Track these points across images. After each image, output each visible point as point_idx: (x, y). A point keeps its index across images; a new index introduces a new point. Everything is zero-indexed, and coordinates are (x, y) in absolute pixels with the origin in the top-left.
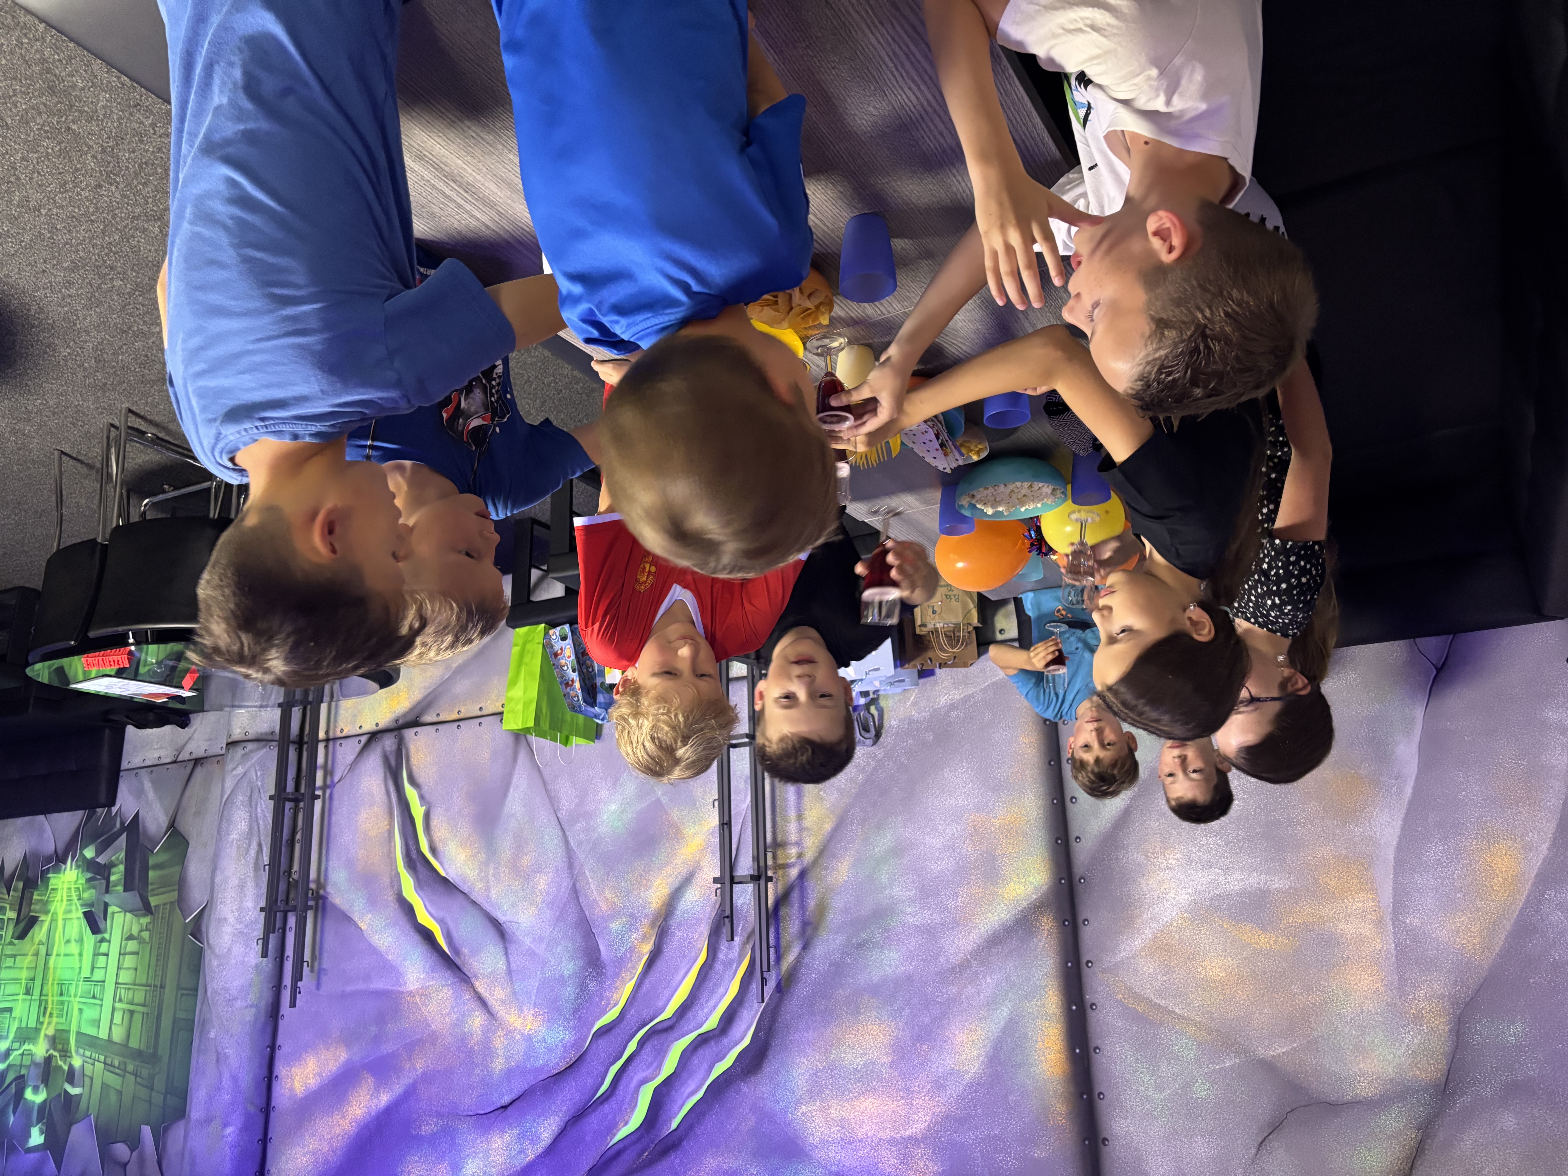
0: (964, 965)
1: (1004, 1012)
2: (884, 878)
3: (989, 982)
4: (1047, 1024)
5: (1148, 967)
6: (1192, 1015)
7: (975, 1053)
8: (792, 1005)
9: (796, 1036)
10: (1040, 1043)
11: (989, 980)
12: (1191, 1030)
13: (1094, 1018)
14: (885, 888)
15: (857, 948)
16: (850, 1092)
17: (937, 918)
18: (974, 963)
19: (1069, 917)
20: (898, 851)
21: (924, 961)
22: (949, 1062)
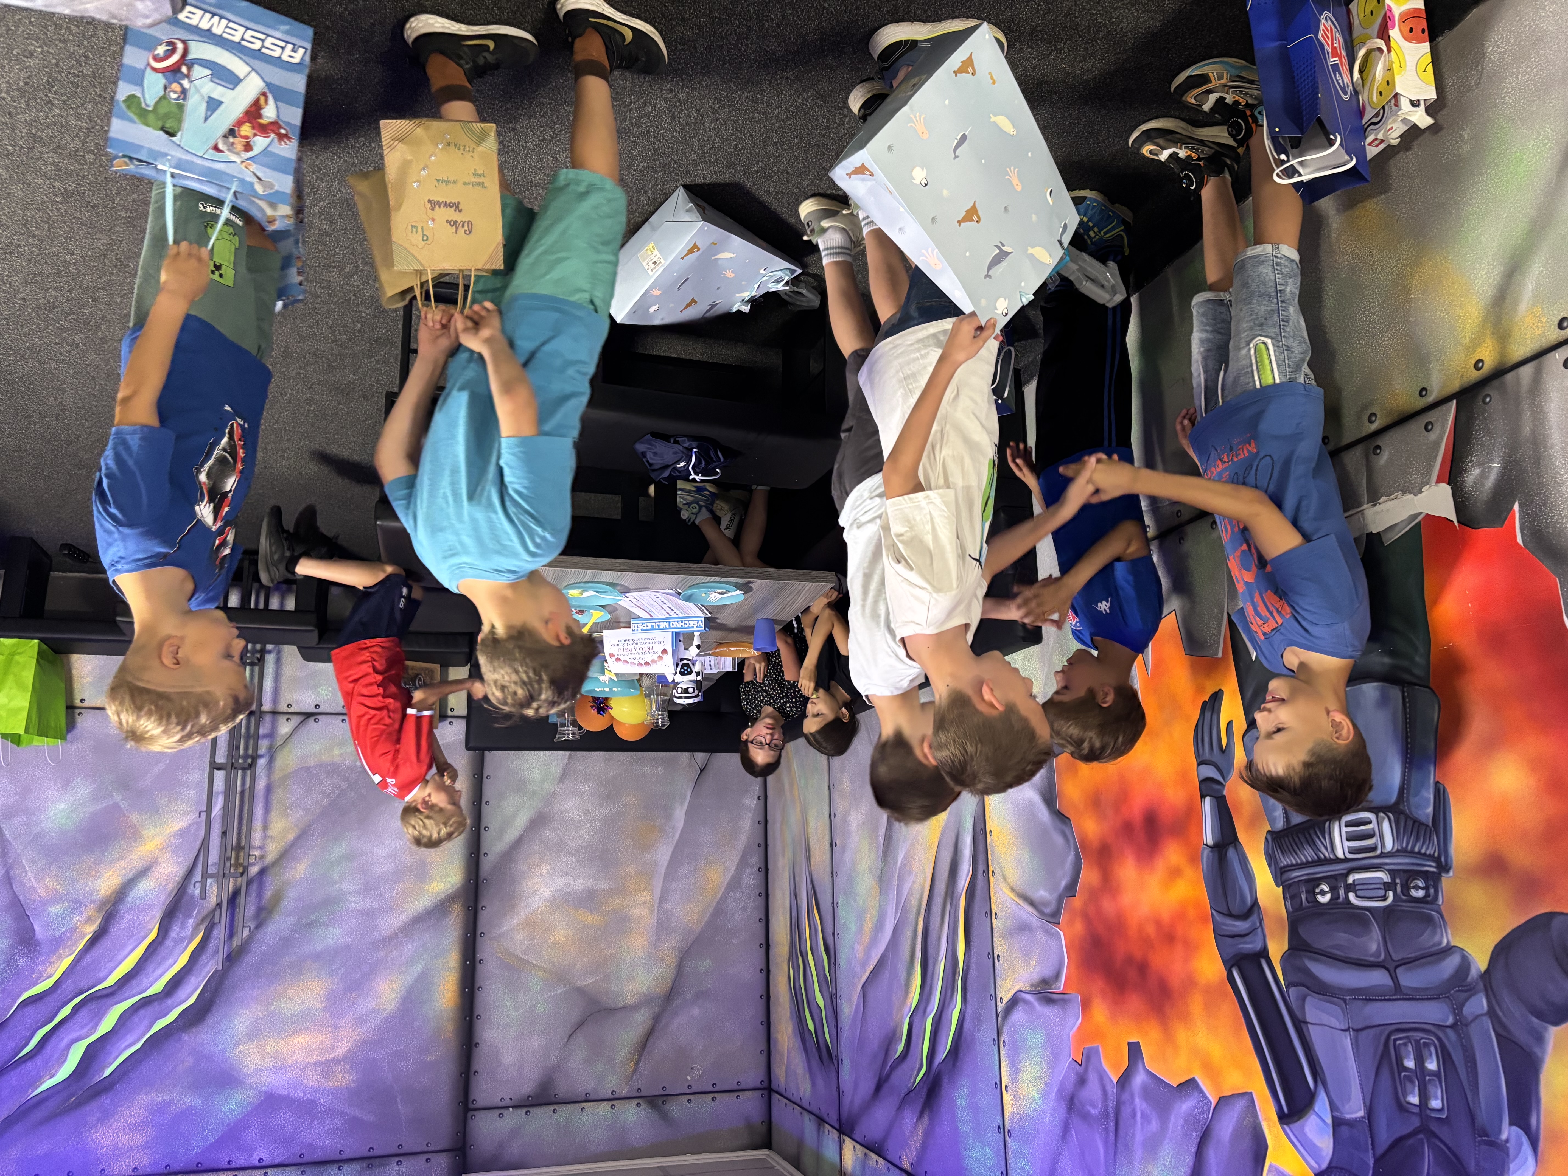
0: (393, 937)
1: (419, 968)
2: (336, 876)
3: (409, 948)
4: (448, 973)
5: (520, 936)
6: (543, 964)
7: (393, 996)
8: (240, 970)
9: (241, 994)
10: (442, 987)
11: (410, 946)
12: (540, 973)
13: (480, 968)
14: (336, 883)
15: (305, 927)
16: (286, 1032)
17: (375, 905)
18: (400, 936)
19: (472, 904)
20: (350, 857)
21: (361, 934)
22: (371, 1004)
